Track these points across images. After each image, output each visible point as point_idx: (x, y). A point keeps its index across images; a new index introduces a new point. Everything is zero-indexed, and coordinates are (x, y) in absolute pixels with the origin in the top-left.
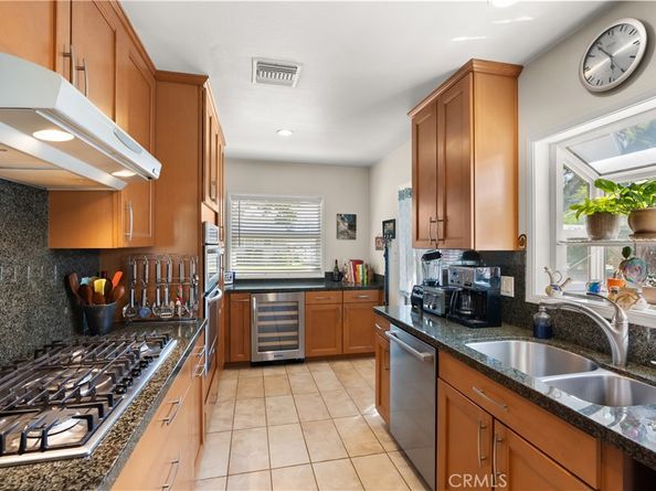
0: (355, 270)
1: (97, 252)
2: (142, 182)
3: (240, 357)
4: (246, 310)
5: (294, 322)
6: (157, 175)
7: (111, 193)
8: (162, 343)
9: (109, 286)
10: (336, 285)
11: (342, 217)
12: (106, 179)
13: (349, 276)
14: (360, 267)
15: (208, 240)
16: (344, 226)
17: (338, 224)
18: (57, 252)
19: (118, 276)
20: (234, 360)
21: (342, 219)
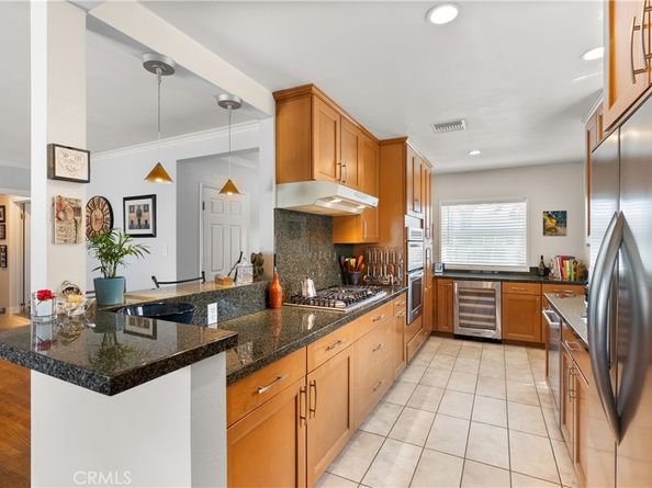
0: (562, 265)
1: (352, 245)
2: (369, 210)
3: (444, 328)
4: (450, 293)
5: (491, 307)
6: (376, 205)
7: (357, 215)
8: (377, 291)
9: (357, 263)
10: (542, 279)
11: (549, 215)
12: (354, 210)
13: (556, 271)
14: (567, 263)
15: (410, 238)
16: (551, 223)
17: (545, 221)
18: (337, 245)
19: (361, 258)
20: (439, 329)
21: (549, 216)
